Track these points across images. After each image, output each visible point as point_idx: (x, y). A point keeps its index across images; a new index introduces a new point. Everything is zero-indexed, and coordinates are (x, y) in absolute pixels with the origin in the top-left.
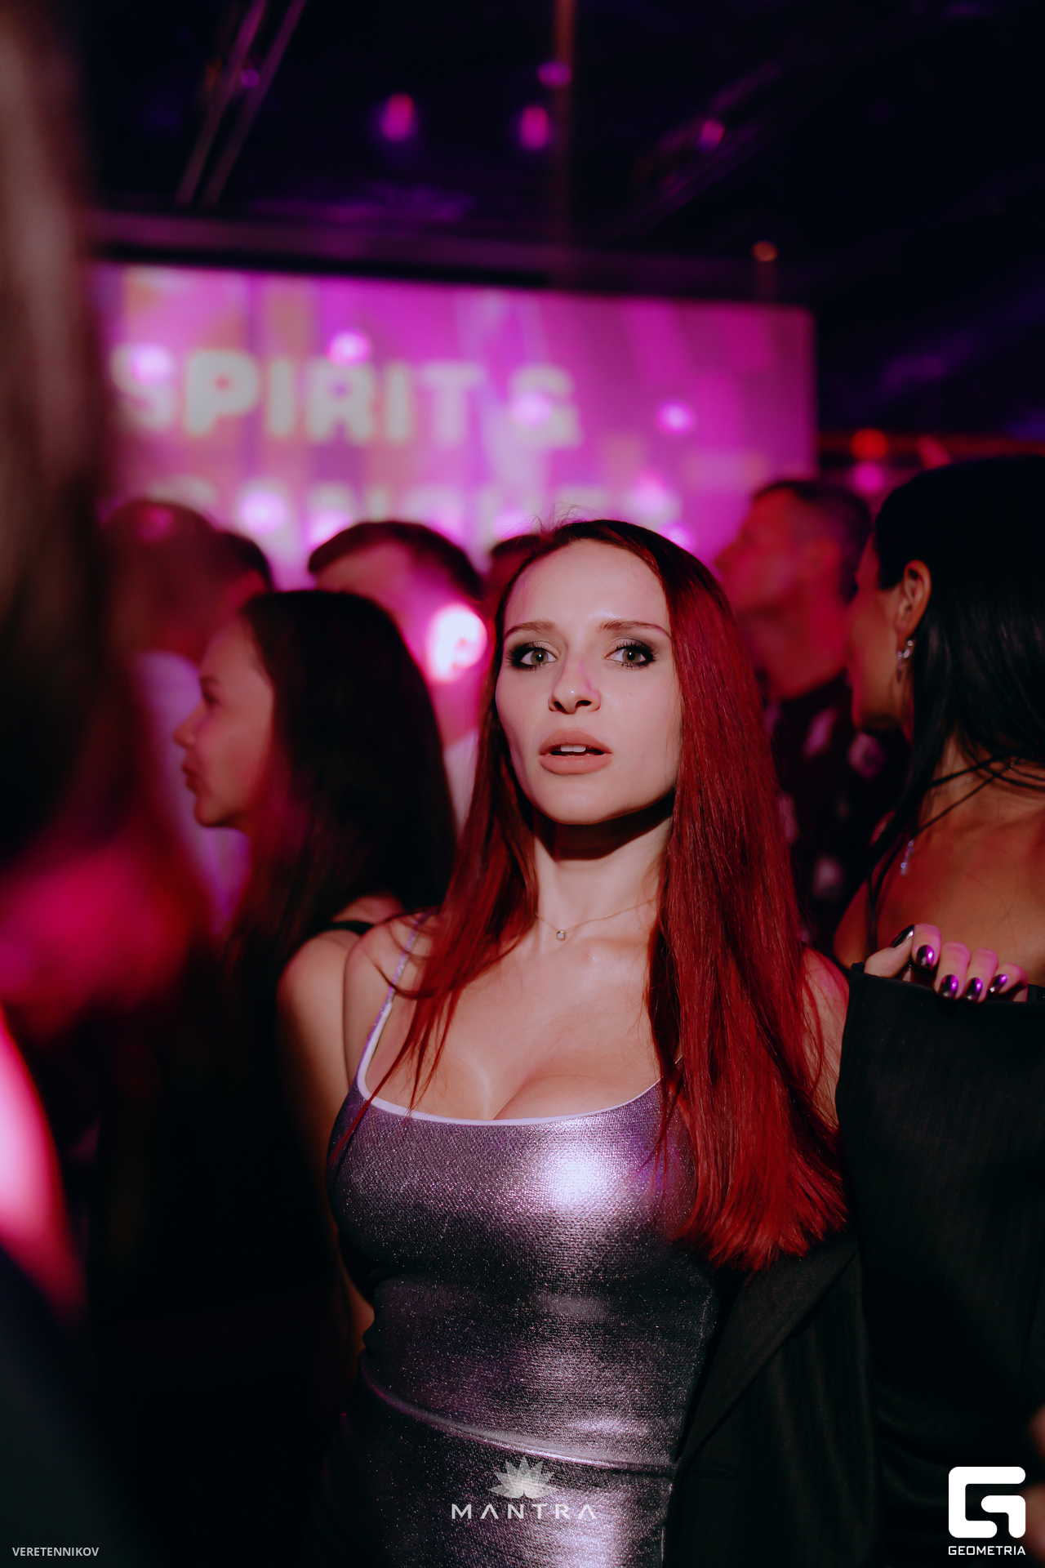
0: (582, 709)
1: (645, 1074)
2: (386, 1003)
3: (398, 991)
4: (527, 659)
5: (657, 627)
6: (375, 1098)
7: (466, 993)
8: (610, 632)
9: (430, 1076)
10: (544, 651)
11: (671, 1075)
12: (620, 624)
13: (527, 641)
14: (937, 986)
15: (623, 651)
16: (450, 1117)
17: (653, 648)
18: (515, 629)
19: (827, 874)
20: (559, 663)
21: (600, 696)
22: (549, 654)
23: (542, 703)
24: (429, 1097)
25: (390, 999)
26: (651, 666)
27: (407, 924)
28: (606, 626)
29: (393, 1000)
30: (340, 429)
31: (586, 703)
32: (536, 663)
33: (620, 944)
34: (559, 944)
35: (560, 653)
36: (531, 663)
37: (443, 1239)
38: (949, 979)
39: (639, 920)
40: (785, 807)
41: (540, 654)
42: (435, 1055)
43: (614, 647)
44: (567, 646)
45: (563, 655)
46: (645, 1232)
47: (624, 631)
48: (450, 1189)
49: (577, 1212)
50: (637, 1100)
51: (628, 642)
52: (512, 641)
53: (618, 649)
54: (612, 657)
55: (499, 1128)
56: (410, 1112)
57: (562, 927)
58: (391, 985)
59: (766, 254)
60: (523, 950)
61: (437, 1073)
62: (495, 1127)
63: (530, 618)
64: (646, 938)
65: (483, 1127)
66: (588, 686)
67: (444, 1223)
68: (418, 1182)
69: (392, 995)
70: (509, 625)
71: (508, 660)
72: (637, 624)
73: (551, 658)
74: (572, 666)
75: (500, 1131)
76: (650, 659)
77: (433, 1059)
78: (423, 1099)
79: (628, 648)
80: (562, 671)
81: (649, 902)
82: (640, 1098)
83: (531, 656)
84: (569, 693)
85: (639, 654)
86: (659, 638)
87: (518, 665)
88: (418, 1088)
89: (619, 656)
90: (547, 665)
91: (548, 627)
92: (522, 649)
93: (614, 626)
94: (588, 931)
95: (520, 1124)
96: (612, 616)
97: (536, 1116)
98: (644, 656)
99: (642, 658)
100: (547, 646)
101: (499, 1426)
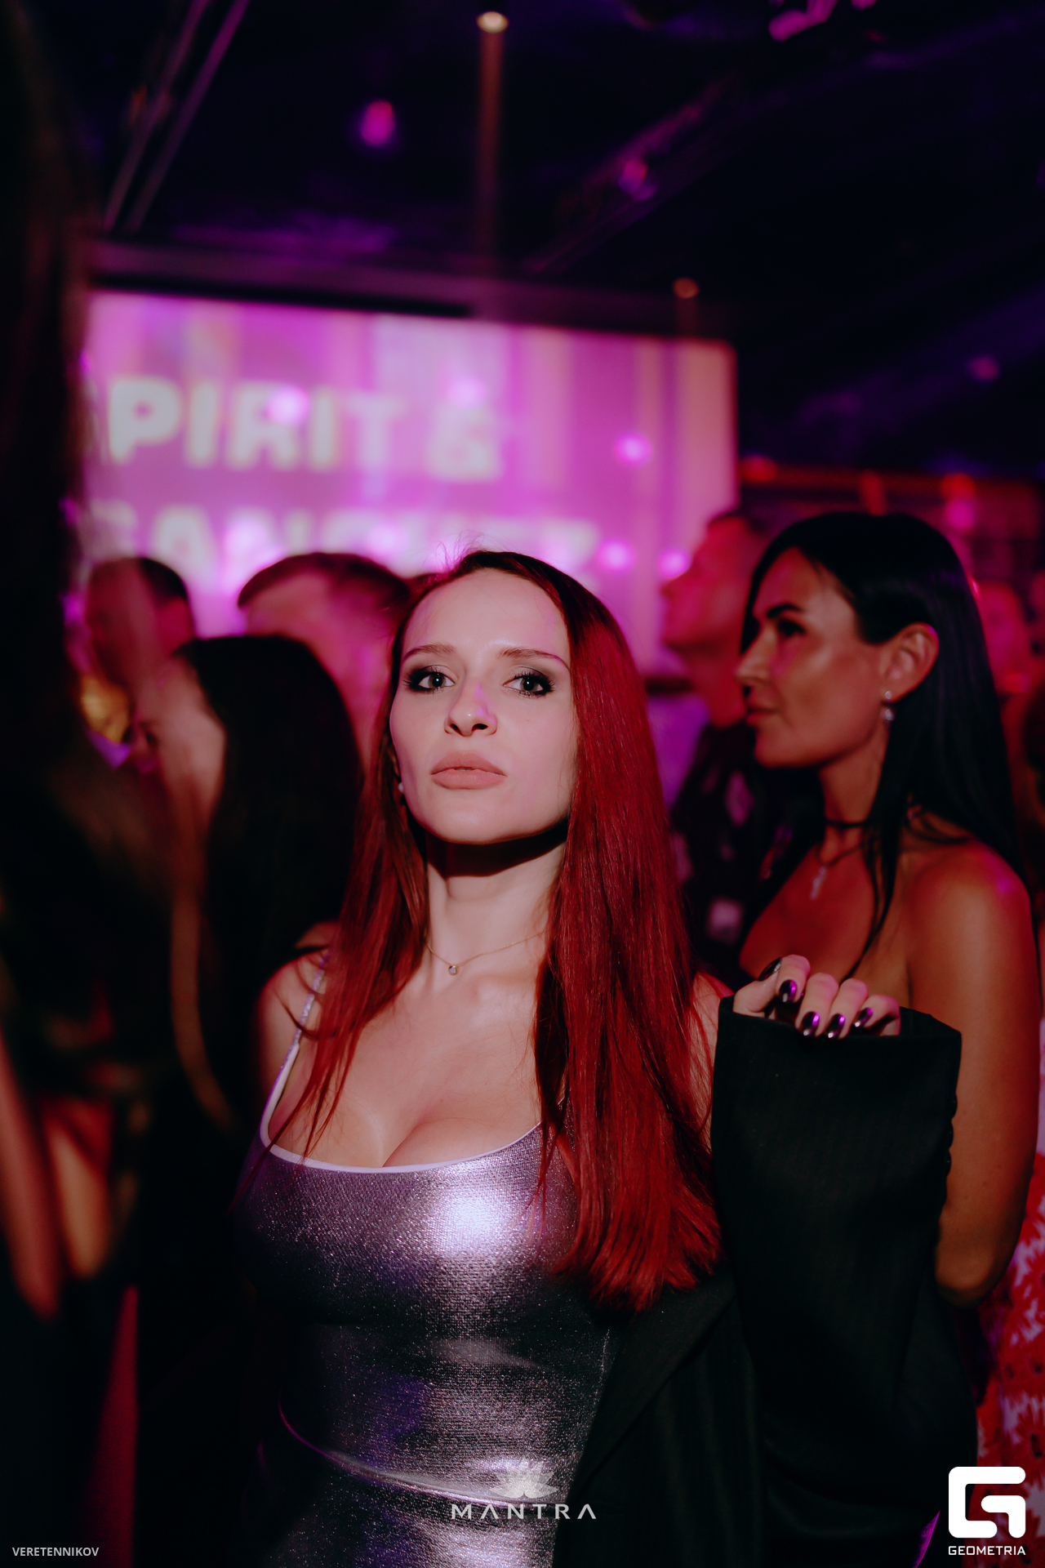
0: (478, 732)
1: (527, 1114)
2: (293, 1044)
3: (305, 1032)
4: (425, 683)
5: (556, 657)
6: (274, 1147)
7: (365, 1033)
8: (509, 660)
9: (327, 1121)
10: (442, 676)
11: (553, 1116)
12: (520, 652)
13: (426, 665)
14: (798, 1022)
15: (521, 679)
16: (342, 1164)
17: (551, 678)
18: (414, 651)
19: (724, 915)
20: (457, 687)
21: (496, 720)
22: (447, 679)
23: (438, 725)
24: (324, 1143)
25: (297, 1041)
26: (548, 696)
27: (312, 962)
28: (505, 653)
29: (300, 1042)
30: (264, 454)
31: (482, 726)
32: (432, 687)
33: (506, 979)
34: (452, 978)
35: (458, 677)
36: (427, 687)
37: (337, 1288)
38: (811, 1015)
39: (529, 954)
40: (679, 846)
41: (438, 680)
42: (333, 1099)
43: (513, 676)
44: (466, 671)
45: (461, 679)
46: (530, 1275)
47: (524, 658)
48: (340, 1238)
49: (460, 1259)
50: (520, 1141)
51: (526, 671)
52: (411, 663)
53: (516, 678)
54: (510, 684)
55: (384, 1175)
56: (303, 1160)
57: (454, 962)
58: (298, 1025)
59: (686, 290)
60: (416, 986)
61: (334, 1118)
62: (382, 1174)
63: (431, 640)
64: (534, 971)
65: (370, 1174)
66: (486, 710)
67: (336, 1272)
68: (311, 1231)
69: (298, 1036)
70: (408, 648)
71: (405, 683)
72: (538, 653)
73: (448, 682)
74: (470, 690)
75: (387, 1179)
76: (547, 689)
77: (331, 1104)
78: (318, 1145)
79: (525, 677)
80: (459, 694)
81: (539, 935)
82: (524, 1139)
83: (427, 680)
84: (466, 715)
85: (536, 683)
86: (558, 669)
87: (415, 687)
88: (314, 1134)
89: (518, 685)
90: (445, 688)
91: (448, 650)
92: (420, 672)
93: (514, 653)
94: (478, 967)
95: (404, 1171)
96: (512, 644)
97: (421, 1162)
98: (541, 685)
99: (539, 688)
100: (445, 671)
101: (400, 1468)
